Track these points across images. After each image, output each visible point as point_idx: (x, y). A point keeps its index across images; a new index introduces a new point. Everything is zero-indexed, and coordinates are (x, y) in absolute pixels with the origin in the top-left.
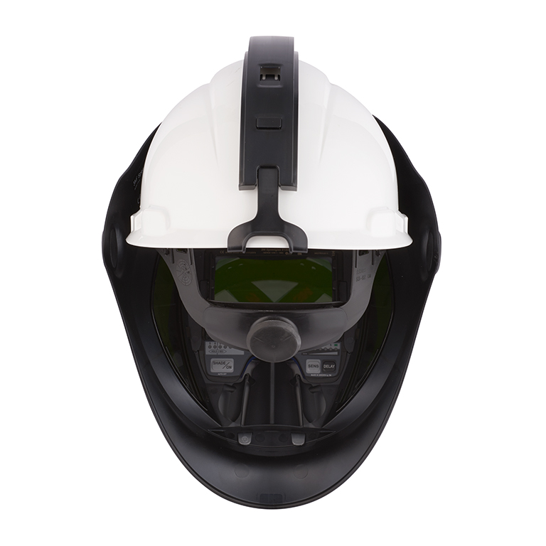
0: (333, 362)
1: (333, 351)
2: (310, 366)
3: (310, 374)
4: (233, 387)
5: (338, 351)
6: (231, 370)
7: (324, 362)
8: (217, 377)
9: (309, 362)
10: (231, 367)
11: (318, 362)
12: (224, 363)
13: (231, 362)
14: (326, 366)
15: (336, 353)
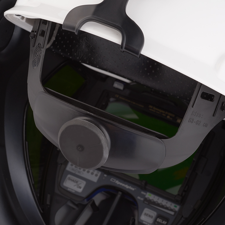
0: (167, 220)
1: (171, 210)
2: (146, 215)
3: (143, 221)
4: (77, 205)
5: (175, 212)
6: (80, 190)
7: (159, 216)
8: (66, 191)
9: (146, 210)
10: (80, 188)
11: (154, 214)
12: (77, 182)
13: (83, 184)
14: (159, 220)
15: (172, 213)
